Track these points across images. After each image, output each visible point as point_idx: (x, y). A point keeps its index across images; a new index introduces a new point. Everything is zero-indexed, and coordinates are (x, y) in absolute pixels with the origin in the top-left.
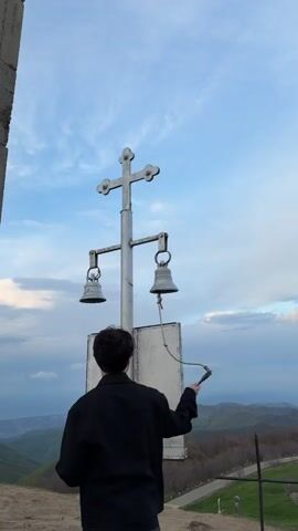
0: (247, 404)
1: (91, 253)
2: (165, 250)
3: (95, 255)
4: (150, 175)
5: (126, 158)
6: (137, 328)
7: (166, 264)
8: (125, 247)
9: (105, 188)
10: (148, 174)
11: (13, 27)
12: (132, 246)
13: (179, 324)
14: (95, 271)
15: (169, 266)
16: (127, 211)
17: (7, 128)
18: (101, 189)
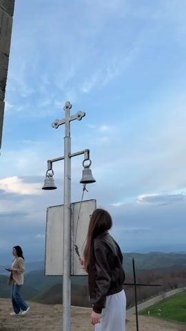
0: (168, 252)
1: (48, 161)
2: (88, 159)
3: (51, 163)
4: (80, 117)
5: (67, 107)
6: (73, 203)
7: (88, 167)
8: (67, 158)
9: (56, 124)
10: (79, 116)
11: (6, 32)
12: (70, 157)
13: (95, 201)
14: (50, 172)
15: (90, 168)
16: (68, 137)
17: (4, 90)
18: (54, 125)
